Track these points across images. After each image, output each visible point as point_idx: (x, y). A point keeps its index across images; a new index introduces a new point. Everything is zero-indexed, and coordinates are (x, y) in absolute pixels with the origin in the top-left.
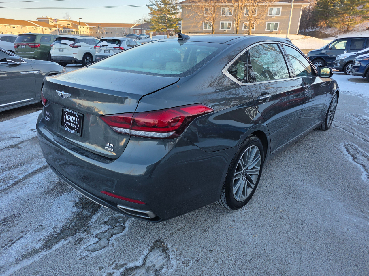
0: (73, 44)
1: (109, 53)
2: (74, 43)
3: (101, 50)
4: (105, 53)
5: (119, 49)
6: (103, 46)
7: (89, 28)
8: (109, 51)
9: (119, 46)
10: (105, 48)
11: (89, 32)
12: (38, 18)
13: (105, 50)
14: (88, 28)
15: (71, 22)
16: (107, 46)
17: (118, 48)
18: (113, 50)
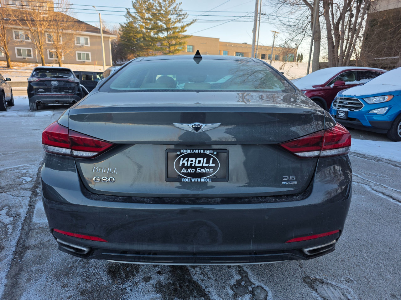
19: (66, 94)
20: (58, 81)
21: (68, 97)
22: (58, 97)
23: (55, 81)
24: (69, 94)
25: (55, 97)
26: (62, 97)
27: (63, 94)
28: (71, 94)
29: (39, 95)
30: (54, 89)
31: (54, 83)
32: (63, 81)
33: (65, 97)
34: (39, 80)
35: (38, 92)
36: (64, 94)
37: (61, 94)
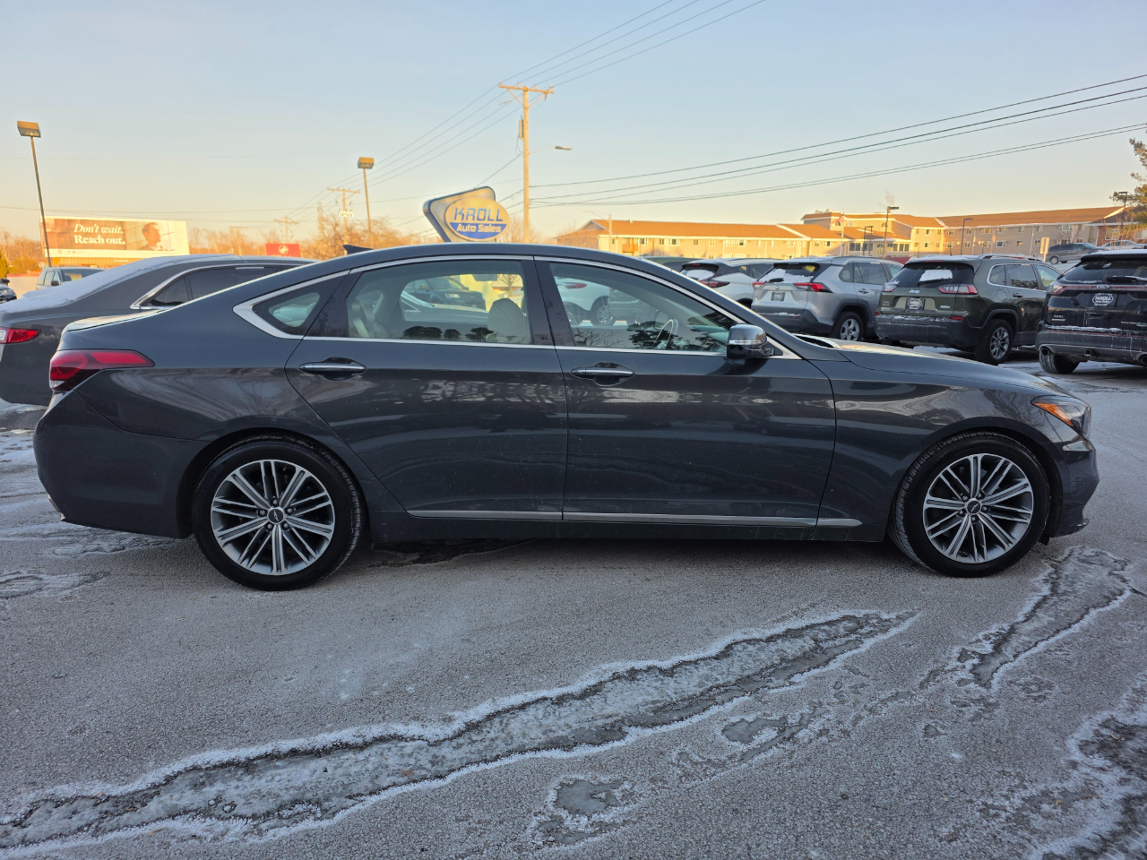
0: (709, 279)
1: (782, 300)
2: (714, 277)
3: (766, 291)
4: (772, 299)
5: (807, 290)
6: (773, 281)
7: (945, 231)
8: (784, 294)
9: (812, 281)
10: (773, 287)
11: (942, 243)
12: (806, 217)
13: (773, 294)
14: (942, 232)
15: (894, 219)
16: (780, 280)
17: (806, 287)
18: (791, 291)
19: (1124, 333)
20: (1113, 292)
21: (1127, 343)
22: (1095, 340)
23: (1105, 292)
24: (1133, 334)
25: (1086, 341)
26: (1107, 341)
27: (1113, 333)
28: (1139, 334)
29: (1048, 332)
30: (1091, 315)
31: (1102, 298)
32: (1132, 293)
33: (1116, 342)
34: (1063, 290)
35: (1050, 324)
36: (1117, 333)
37: (1106, 332)
